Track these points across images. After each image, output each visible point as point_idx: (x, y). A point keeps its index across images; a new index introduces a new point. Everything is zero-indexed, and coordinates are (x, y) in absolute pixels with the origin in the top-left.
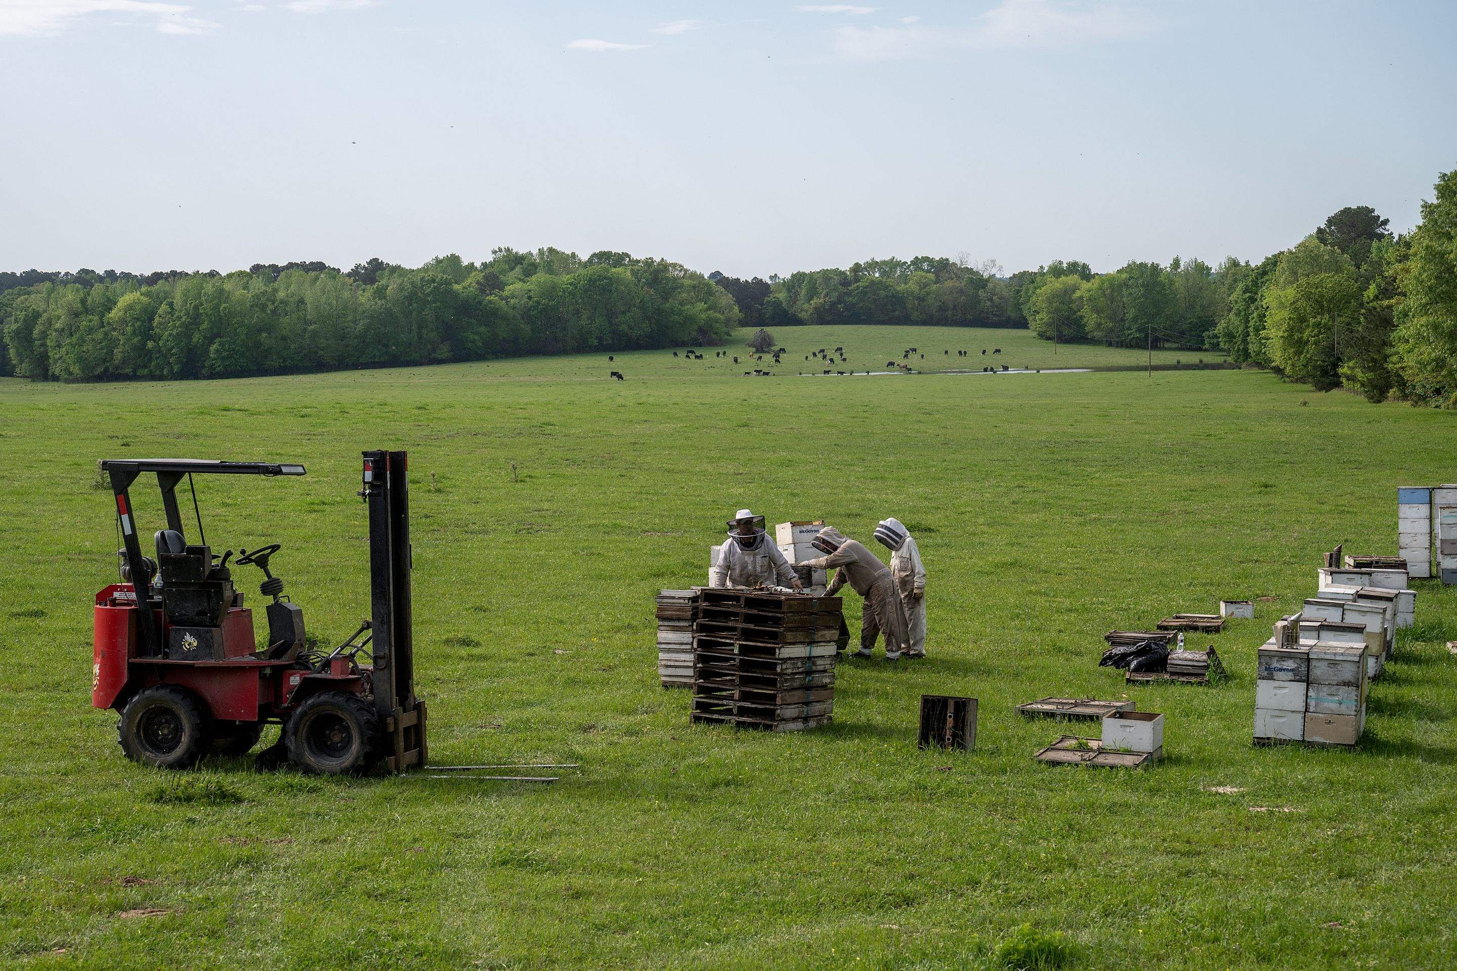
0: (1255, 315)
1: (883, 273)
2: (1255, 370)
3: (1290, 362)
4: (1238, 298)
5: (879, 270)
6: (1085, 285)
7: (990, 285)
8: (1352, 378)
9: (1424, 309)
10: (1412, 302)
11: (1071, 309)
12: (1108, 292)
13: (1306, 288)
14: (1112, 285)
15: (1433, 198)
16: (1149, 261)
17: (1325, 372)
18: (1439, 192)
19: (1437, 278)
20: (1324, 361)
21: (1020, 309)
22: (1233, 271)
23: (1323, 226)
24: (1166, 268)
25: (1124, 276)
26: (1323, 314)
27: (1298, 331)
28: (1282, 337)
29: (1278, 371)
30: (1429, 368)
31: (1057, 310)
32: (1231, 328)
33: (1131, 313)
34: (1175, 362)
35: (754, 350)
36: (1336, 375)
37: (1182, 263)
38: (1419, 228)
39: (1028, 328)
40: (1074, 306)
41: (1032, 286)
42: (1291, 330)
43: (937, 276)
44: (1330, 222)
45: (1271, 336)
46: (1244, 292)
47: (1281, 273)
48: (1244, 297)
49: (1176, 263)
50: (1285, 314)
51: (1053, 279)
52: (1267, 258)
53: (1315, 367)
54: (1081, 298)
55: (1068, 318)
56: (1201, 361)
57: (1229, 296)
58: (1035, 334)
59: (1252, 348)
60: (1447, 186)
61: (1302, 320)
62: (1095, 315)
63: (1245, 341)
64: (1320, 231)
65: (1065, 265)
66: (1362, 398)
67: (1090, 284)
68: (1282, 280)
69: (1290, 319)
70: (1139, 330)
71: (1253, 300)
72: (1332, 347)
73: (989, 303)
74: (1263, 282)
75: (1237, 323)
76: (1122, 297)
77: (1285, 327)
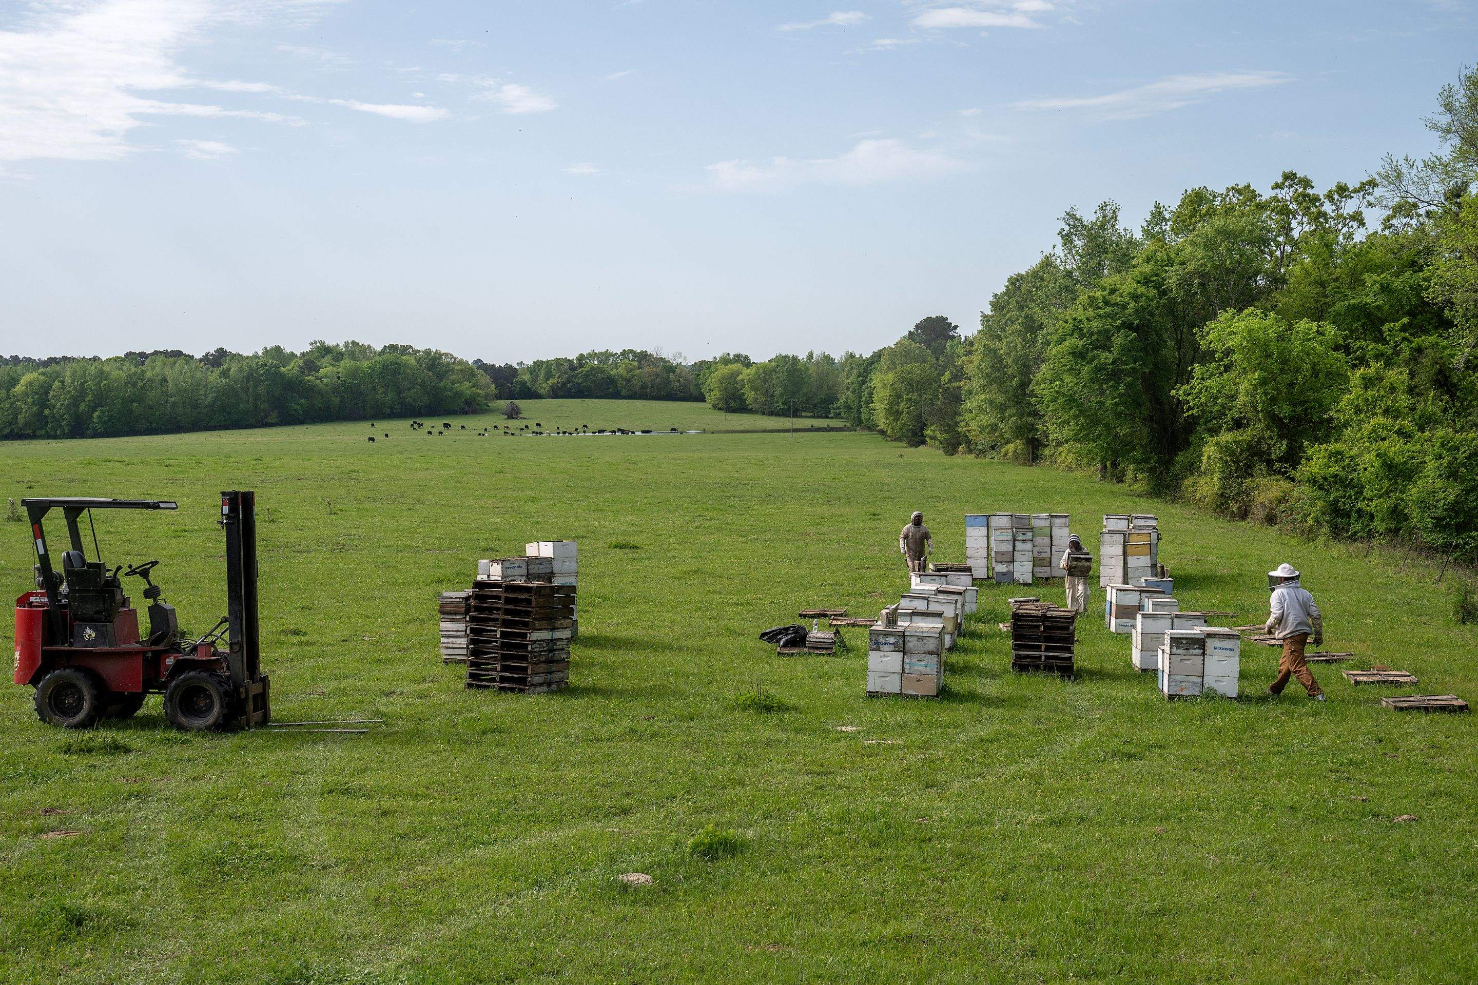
0: (866, 392)
1: (600, 362)
2: (866, 432)
3: (890, 426)
4: (854, 381)
5: (597, 359)
6: (746, 371)
7: (678, 371)
8: (933, 438)
9: (983, 389)
10: (976, 384)
11: (736, 388)
12: (762, 375)
13: (901, 374)
14: (764, 371)
15: (989, 312)
16: (790, 354)
17: (915, 434)
18: (993, 306)
19: (992, 367)
20: (914, 426)
21: (700, 388)
22: (850, 361)
23: (912, 330)
24: (803, 359)
25: (773, 364)
26: (913, 392)
27: (895, 404)
28: (885, 408)
29: (882, 432)
30: (987, 431)
31: (726, 389)
32: (849, 402)
33: (778, 391)
34: (809, 426)
35: (506, 417)
36: (923, 436)
37: (814, 355)
38: (979, 331)
39: (705, 401)
40: (738, 386)
41: (707, 371)
42: (891, 404)
43: (640, 364)
44: (917, 327)
45: (877, 408)
46: (858, 377)
47: (884, 363)
48: (858, 380)
49: (811, 355)
50: (887, 392)
51: (722, 366)
52: (874, 353)
53: (908, 430)
54: (743, 380)
55: (734, 395)
56: (828, 426)
57: (847, 379)
58: (710, 406)
59: (864, 416)
60: (998, 302)
61: (899, 396)
62: (753, 393)
63: (859, 411)
64: (910, 333)
65: (731, 356)
66: (941, 452)
67: (749, 370)
68: (885, 367)
69: (890, 396)
70: (784, 403)
71: (864, 382)
72: (919, 416)
73: (677, 383)
74: (871, 370)
75: (853, 398)
76: (772, 379)
77: (886, 401)
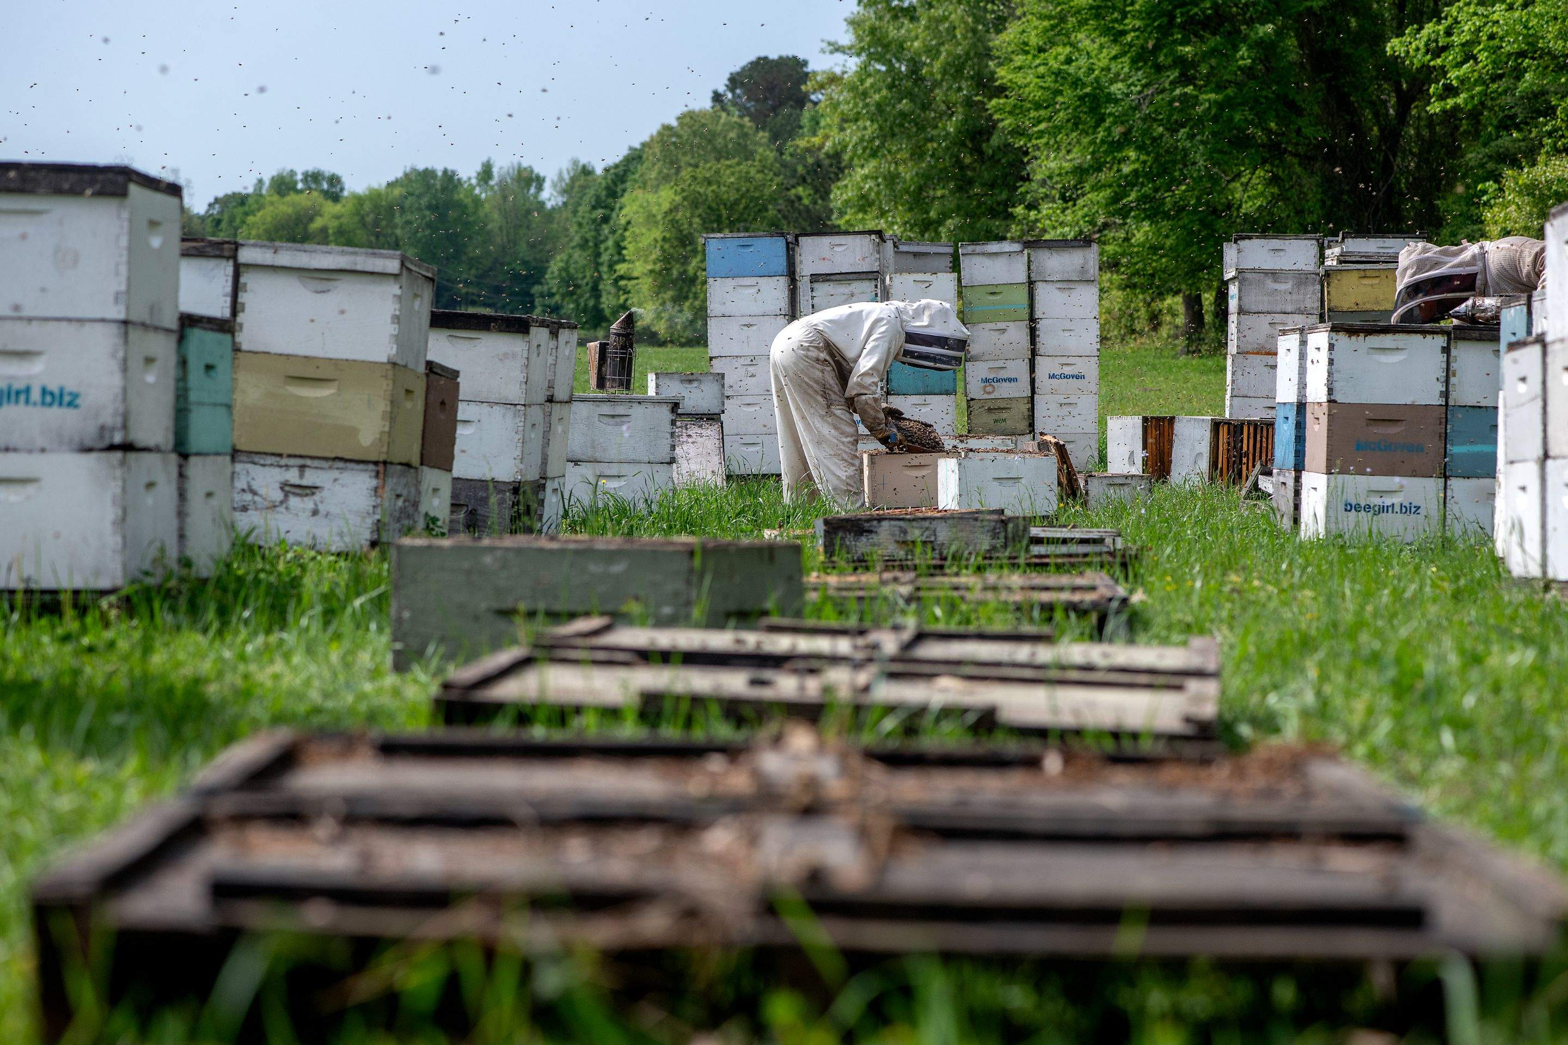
0: (610, 243)
4: (583, 217)
6: (331, 208)
9: (871, 147)
12: (370, 219)
13: (690, 185)
14: (376, 209)
16: (439, 168)
22: (582, 182)
23: (722, 89)
24: (469, 179)
25: (397, 192)
27: (678, 261)
28: (651, 271)
32: (572, 270)
37: (495, 171)
41: (240, 210)
42: (666, 259)
44: (734, 81)
45: (635, 274)
47: (650, 167)
48: (593, 216)
49: (486, 173)
50: (657, 233)
51: (276, 198)
52: (631, 148)
59: (608, 302)
61: (686, 241)
63: (596, 291)
64: (717, 97)
65: (299, 176)
67: (338, 208)
68: (653, 175)
69: (664, 239)
71: (606, 220)
74: (624, 191)
75: (582, 262)
76: (395, 226)
77: (656, 254)
